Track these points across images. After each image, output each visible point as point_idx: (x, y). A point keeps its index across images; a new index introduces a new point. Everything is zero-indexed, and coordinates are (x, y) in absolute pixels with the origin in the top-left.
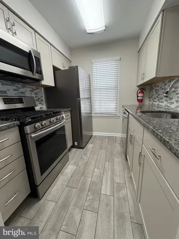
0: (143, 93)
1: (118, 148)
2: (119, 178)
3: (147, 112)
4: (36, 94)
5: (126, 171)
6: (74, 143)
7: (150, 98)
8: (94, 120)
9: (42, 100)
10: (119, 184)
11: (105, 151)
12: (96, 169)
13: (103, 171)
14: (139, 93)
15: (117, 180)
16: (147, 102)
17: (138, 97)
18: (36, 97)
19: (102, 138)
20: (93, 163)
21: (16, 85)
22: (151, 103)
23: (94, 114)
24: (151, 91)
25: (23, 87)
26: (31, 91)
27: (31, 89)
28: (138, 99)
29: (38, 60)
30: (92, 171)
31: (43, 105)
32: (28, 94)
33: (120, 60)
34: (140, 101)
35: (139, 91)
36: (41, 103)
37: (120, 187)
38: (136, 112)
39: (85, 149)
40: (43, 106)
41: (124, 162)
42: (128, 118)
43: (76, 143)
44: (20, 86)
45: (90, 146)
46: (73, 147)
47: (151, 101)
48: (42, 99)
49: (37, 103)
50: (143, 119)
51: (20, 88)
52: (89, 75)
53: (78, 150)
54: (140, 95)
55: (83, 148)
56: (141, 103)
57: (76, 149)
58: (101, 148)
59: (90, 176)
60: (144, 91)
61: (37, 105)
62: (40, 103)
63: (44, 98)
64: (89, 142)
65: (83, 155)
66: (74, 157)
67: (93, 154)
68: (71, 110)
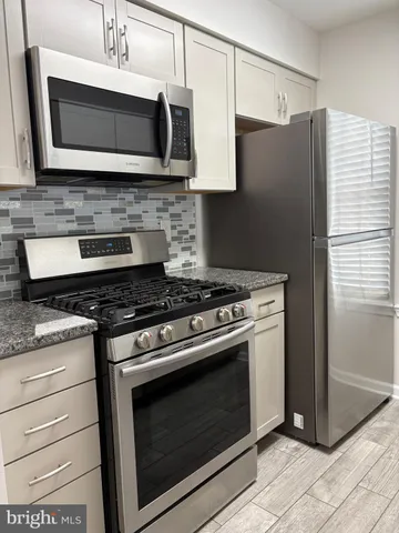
4: (175, 216)
6: (288, 417)
9: (193, 237)
18: (173, 227)
21: (119, 196)
25: (138, 199)
26: (159, 210)
27: (160, 204)
29: (183, 115)
31: (193, 254)
32: (150, 222)
36: (189, 248)
39: (337, 454)
40: (193, 259)
43: (298, 420)
44: (130, 197)
48: (192, 232)
49: (174, 248)
51: (130, 203)
53: (305, 448)
55: (328, 450)
57: (295, 444)
61: (176, 256)
62: (184, 249)
63: (199, 232)
64: (365, 428)
65: (320, 482)
66: (278, 475)
67: (364, 492)
68: (285, 283)
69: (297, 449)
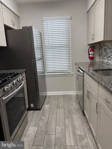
0: (93, 51)
1: (75, 105)
2: (79, 131)
3: (99, 70)
5: (85, 125)
6: (30, 105)
7: (100, 56)
8: (47, 79)
10: (80, 135)
11: (63, 109)
12: (57, 127)
13: (64, 127)
14: (90, 51)
15: (78, 132)
16: (97, 59)
17: (89, 55)
19: (57, 97)
20: (53, 122)
22: (101, 60)
23: (48, 73)
24: (100, 49)
28: (89, 57)
30: (54, 129)
33: (71, 19)
34: (92, 58)
35: (90, 49)
37: (81, 138)
38: (89, 69)
39: (42, 110)
41: (82, 117)
42: (83, 76)
43: (32, 105)
45: (46, 106)
46: (30, 109)
47: (100, 58)
50: (97, 78)
52: (40, 33)
53: (35, 111)
54: (91, 53)
55: (40, 109)
56: (92, 61)
58: (58, 107)
59: (54, 133)
60: (94, 49)
64: (44, 103)
65: (42, 116)
66: (32, 119)
67: (51, 114)
68: (25, 71)
69: (33, 112)
